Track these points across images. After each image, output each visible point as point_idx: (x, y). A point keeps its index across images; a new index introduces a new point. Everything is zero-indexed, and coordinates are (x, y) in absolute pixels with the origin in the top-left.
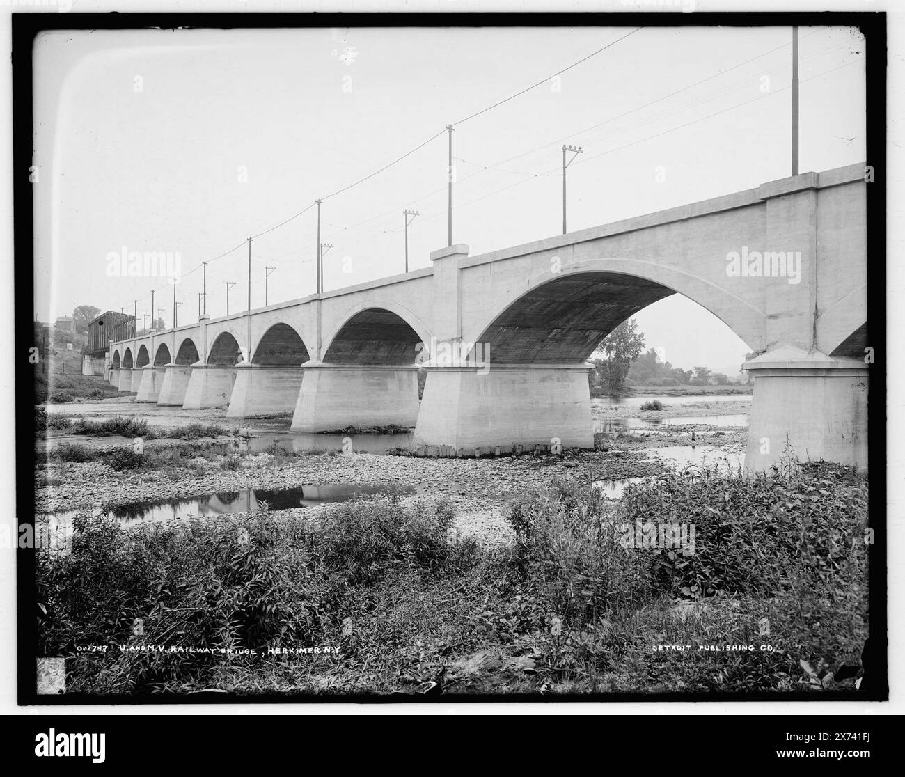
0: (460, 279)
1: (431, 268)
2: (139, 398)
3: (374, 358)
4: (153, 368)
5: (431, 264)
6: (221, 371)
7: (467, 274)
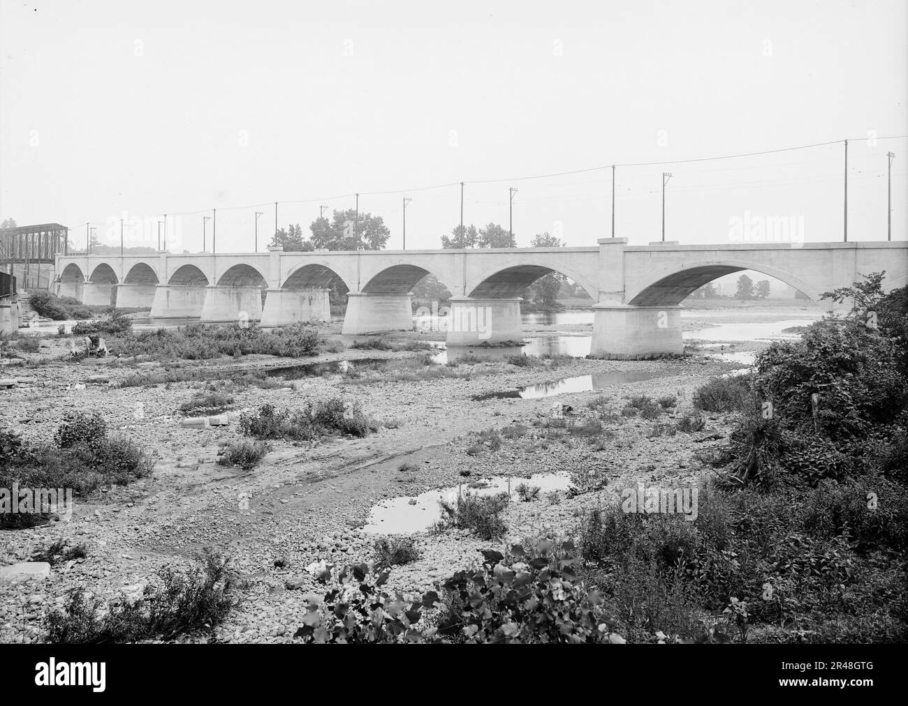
0: (624, 257)
1: (598, 247)
2: (153, 314)
3: (498, 293)
4: (167, 287)
5: (599, 245)
6: (291, 294)
7: (628, 254)
